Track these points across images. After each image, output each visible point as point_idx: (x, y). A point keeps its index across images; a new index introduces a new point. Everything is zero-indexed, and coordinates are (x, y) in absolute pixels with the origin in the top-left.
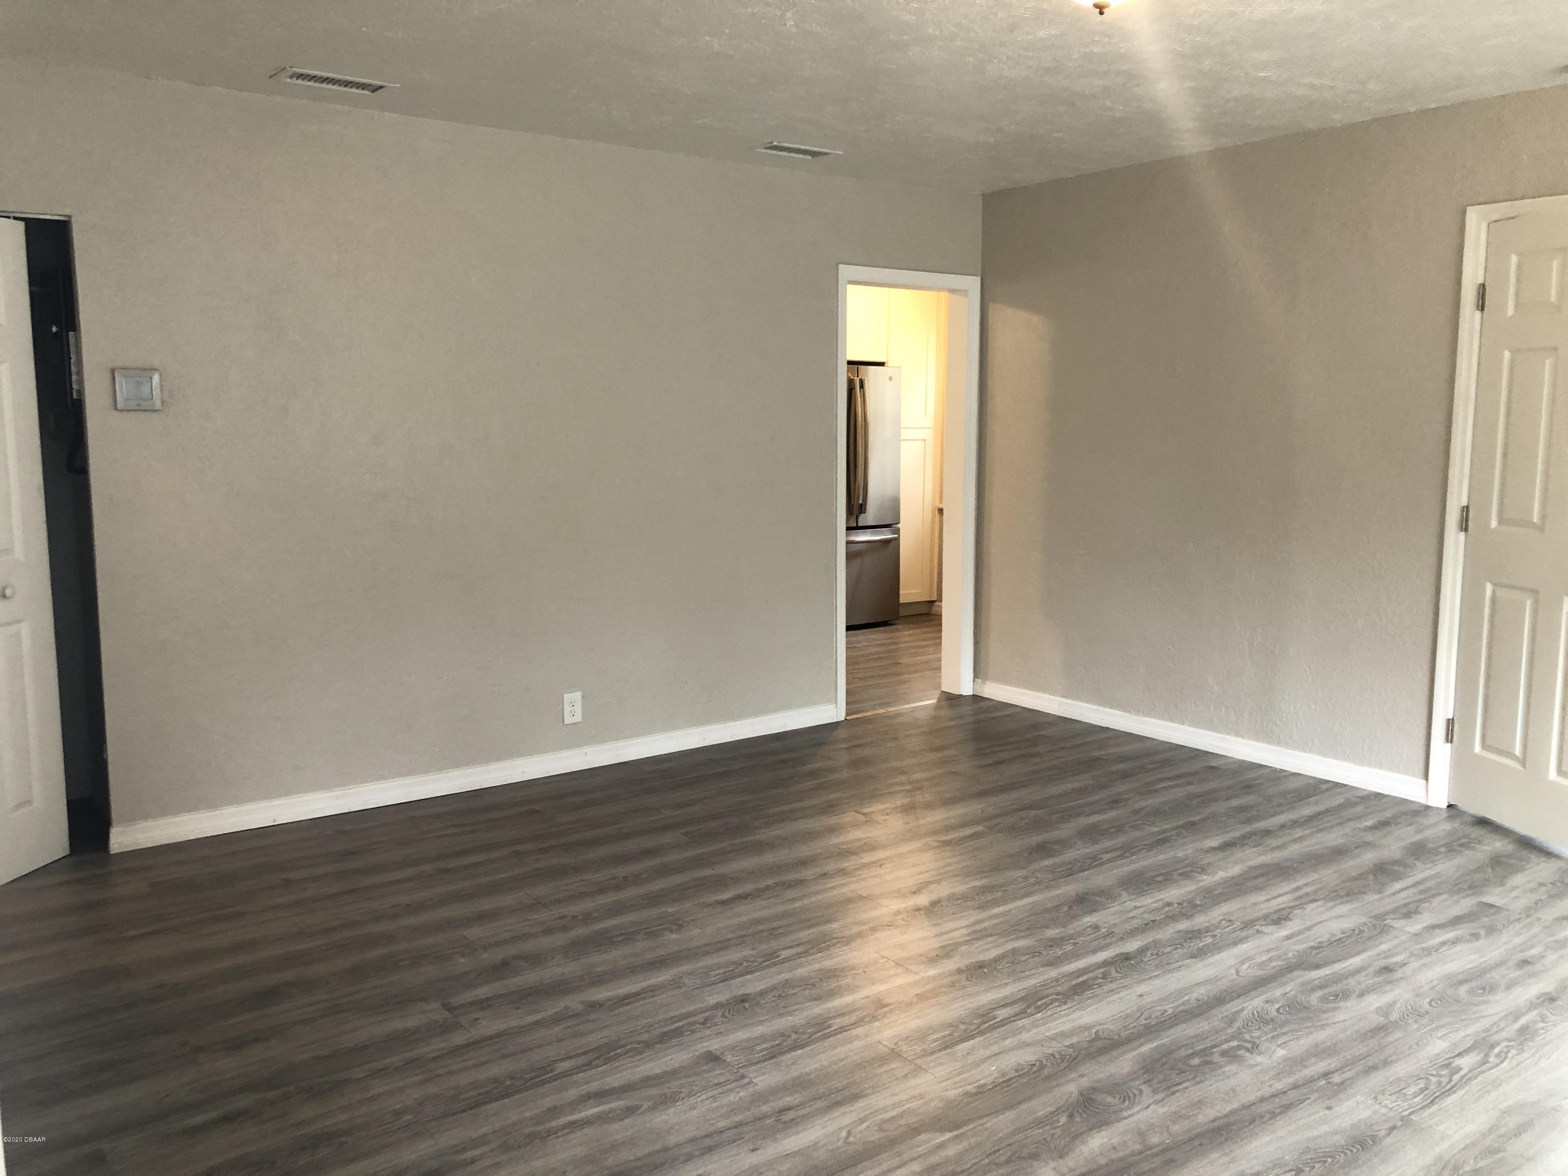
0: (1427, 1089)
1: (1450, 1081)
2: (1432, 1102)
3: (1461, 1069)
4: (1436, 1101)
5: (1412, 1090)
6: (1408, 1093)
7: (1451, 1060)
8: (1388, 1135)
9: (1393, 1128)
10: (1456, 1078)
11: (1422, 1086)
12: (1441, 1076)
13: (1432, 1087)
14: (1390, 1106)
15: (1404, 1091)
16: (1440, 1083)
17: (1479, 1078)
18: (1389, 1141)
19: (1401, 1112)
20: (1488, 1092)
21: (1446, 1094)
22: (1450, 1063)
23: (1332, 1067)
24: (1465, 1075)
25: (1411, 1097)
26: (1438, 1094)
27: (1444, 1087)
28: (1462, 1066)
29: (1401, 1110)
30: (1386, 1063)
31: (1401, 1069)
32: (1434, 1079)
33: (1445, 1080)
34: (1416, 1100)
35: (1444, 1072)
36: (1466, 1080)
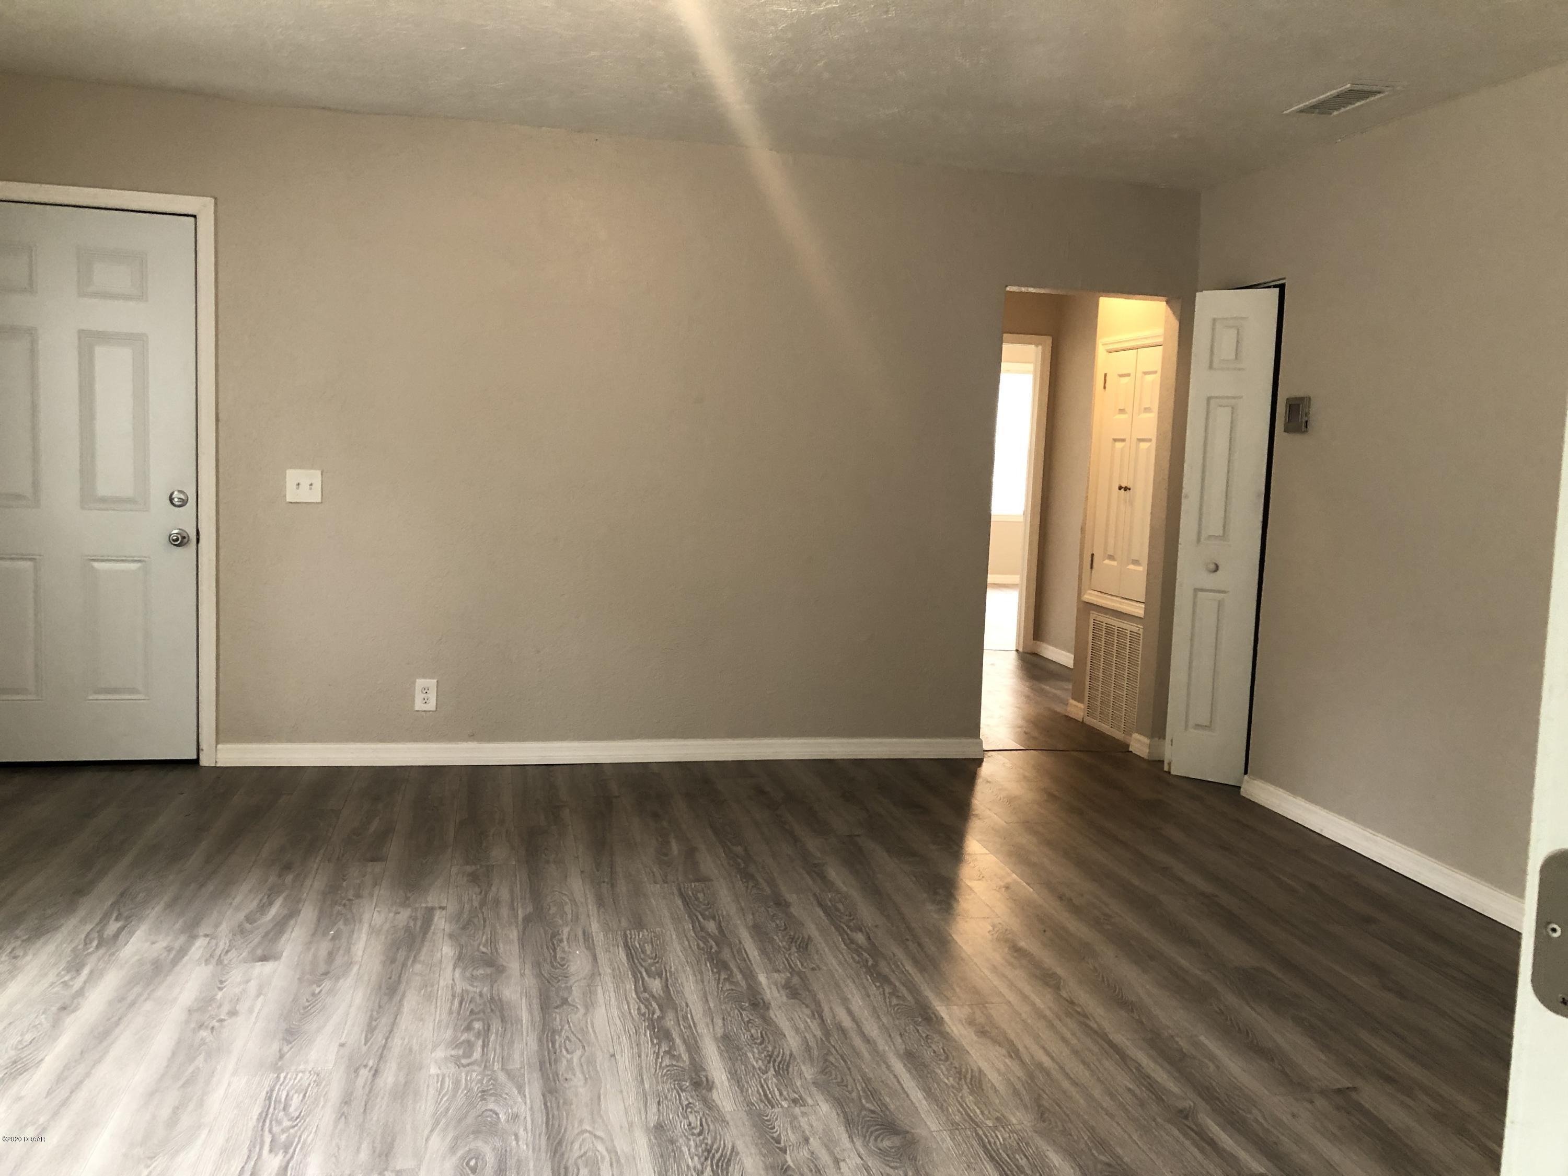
0: (284, 1109)
1: (270, 1131)
2: (270, 1098)
3: (271, 1151)
4: (267, 1102)
5: (296, 1100)
6: (296, 1095)
7: (288, 1156)
8: (280, 1051)
9: (281, 1057)
10: (268, 1139)
11: (292, 1109)
12: (283, 1131)
13: (281, 1114)
14: (300, 1075)
15: (301, 1095)
16: (279, 1122)
17: (245, 1151)
18: (275, 1047)
19: (287, 1074)
20: (227, 1140)
21: (264, 1115)
22: (286, 1152)
23: (380, 1082)
24: (261, 1148)
25: (291, 1094)
26: (271, 1110)
27: (271, 1122)
28: (272, 1155)
29: (289, 1076)
30: (342, 1115)
31: (324, 1116)
32: (286, 1123)
33: (276, 1129)
34: (285, 1093)
35: (283, 1137)
36: (256, 1141)
